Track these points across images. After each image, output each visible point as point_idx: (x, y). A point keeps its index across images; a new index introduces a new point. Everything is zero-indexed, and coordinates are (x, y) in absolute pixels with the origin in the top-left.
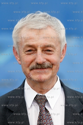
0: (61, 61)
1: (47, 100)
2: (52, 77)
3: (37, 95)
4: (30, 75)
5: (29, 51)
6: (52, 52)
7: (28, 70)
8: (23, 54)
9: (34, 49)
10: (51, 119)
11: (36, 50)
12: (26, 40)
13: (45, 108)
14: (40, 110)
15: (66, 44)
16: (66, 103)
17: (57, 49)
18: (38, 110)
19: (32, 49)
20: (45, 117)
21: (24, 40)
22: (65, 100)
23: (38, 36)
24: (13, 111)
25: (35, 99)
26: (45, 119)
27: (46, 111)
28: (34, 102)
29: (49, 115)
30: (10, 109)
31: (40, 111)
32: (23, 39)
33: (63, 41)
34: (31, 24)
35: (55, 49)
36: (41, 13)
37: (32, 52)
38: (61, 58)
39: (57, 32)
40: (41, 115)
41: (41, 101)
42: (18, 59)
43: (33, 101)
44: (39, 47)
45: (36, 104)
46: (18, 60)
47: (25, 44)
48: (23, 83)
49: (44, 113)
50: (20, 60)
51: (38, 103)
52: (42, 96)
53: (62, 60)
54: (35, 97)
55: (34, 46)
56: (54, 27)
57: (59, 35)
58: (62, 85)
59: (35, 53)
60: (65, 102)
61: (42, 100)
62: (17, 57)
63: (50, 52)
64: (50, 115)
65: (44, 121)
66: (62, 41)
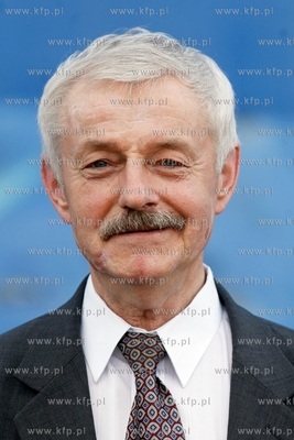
0: (218, 208)
1: (165, 353)
2: (183, 266)
3: (127, 333)
4: (101, 259)
5: (96, 164)
6: (183, 169)
7: (95, 241)
8: (76, 181)
9: (114, 158)
10: (179, 422)
11: (123, 160)
12: (87, 124)
13: (158, 381)
14: (137, 386)
15: (237, 148)
16: (237, 362)
17: (204, 158)
18: (130, 389)
19: (108, 158)
20: (153, 411)
21: (77, 126)
22: (234, 353)
23: (127, 108)
24: (38, 388)
25: (119, 345)
26: (154, 421)
27: (160, 392)
28: (116, 359)
29: (171, 408)
30: (26, 381)
31: (138, 391)
32: (73, 120)
33: (225, 132)
34: (103, 64)
35: (193, 157)
36: (145, 34)
37: (108, 169)
38: (220, 198)
39: (201, 96)
40: (140, 405)
41: (141, 354)
42: (61, 203)
43: (114, 354)
44: (134, 148)
45: (125, 366)
46: (60, 209)
47: (83, 139)
48: (79, 289)
49: (152, 397)
50: (66, 208)
51: (131, 363)
52: (146, 336)
53: (222, 205)
54: (121, 341)
55: (115, 144)
56: (188, 77)
57: (206, 107)
58: (224, 300)
59: (120, 171)
60: (233, 360)
61: (144, 352)
62: (55, 198)
63: (176, 170)
64: (174, 406)
65: (153, 428)
66: (221, 132)
